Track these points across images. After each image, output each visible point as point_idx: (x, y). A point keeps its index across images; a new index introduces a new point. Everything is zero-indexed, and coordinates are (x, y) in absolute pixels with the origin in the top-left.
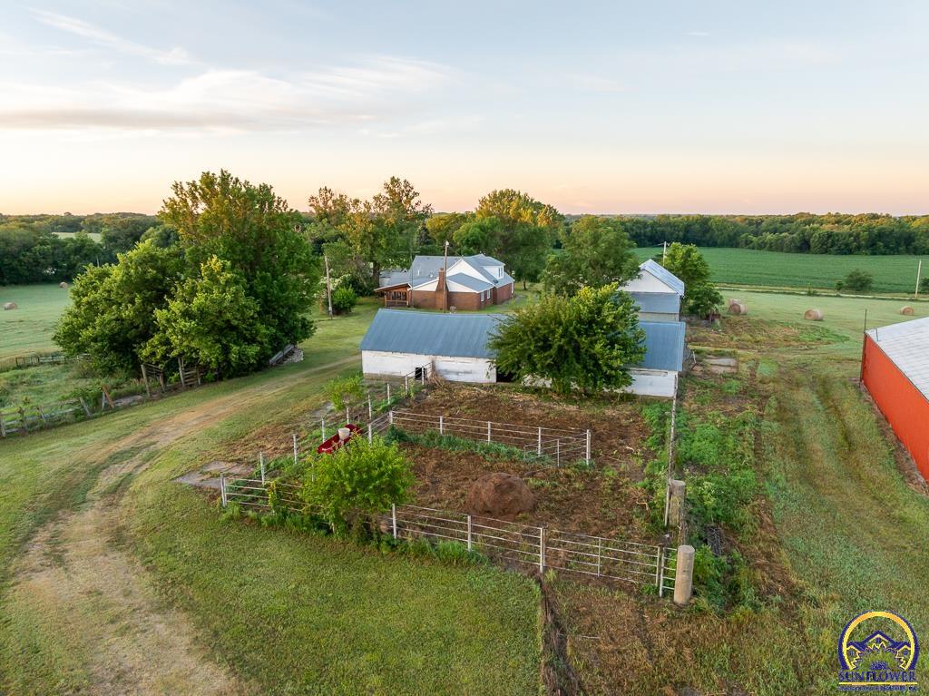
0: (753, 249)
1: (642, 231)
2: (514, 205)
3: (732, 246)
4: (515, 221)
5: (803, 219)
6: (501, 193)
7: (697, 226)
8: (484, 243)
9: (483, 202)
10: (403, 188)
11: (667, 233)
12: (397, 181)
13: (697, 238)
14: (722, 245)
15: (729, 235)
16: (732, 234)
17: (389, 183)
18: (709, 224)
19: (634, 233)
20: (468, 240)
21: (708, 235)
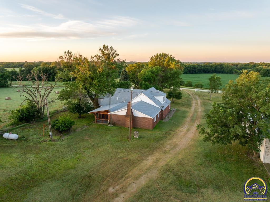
0: (238, 74)
1: (201, 68)
2: (167, 60)
3: (231, 73)
4: (167, 68)
5: (252, 64)
6: (160, 55)
7: (219, 67)
8: (153, 80)
9: (152, 59)
10: (110, 51)
11: (209, 69)
12: (107, 47)
13: (219, 71)
14: (227, 73)
15: (230, 70)
16: (231, 69)
17: (102, 48)
18: (223, 66)
19: (198, 69)
20: (145, 78)
21: (223, 69)
